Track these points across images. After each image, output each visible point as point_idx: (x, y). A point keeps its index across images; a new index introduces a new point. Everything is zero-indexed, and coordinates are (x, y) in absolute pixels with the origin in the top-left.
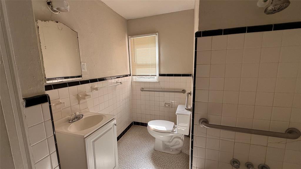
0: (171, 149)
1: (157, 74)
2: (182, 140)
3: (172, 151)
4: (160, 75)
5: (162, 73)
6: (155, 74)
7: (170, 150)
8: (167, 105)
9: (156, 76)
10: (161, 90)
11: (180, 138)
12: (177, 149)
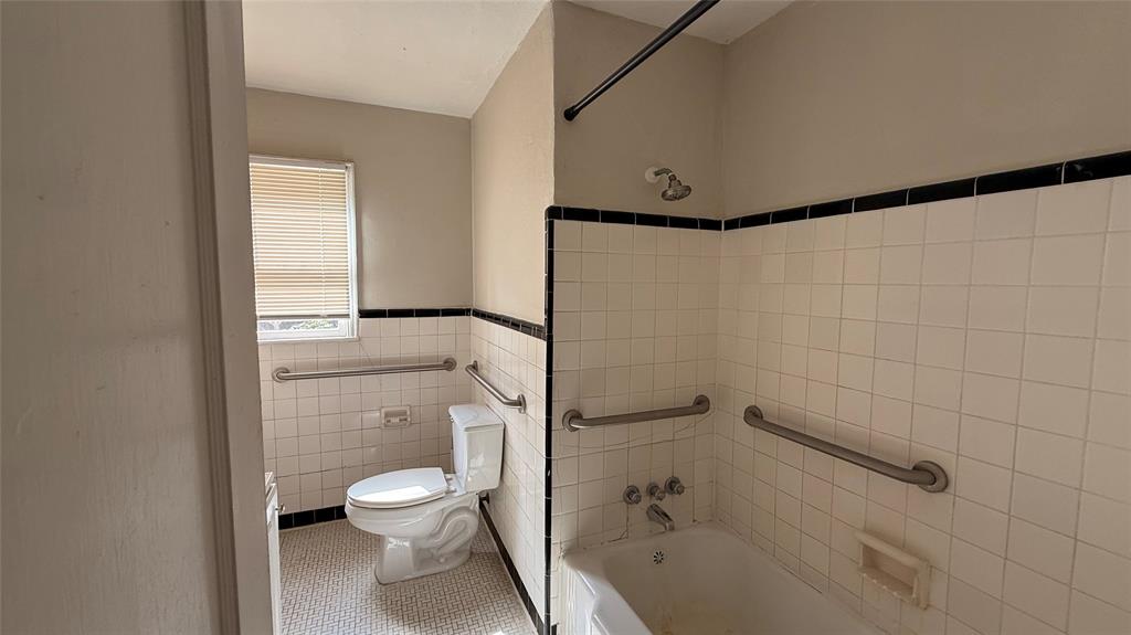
0: (441, 556)
1: (354, 312)
2: (474, 512)
3: (446, 560)
4: (364, 314)
5: (370, 306)
6: (344, 312)
7: (438, 561)
8: (395, 420)
9: (347, 316)
10: (370, 368)
11: (466, 509)
12: (457, 552)
